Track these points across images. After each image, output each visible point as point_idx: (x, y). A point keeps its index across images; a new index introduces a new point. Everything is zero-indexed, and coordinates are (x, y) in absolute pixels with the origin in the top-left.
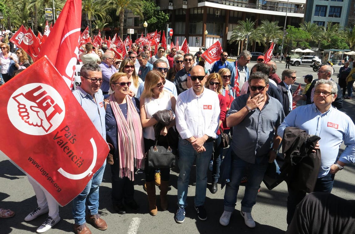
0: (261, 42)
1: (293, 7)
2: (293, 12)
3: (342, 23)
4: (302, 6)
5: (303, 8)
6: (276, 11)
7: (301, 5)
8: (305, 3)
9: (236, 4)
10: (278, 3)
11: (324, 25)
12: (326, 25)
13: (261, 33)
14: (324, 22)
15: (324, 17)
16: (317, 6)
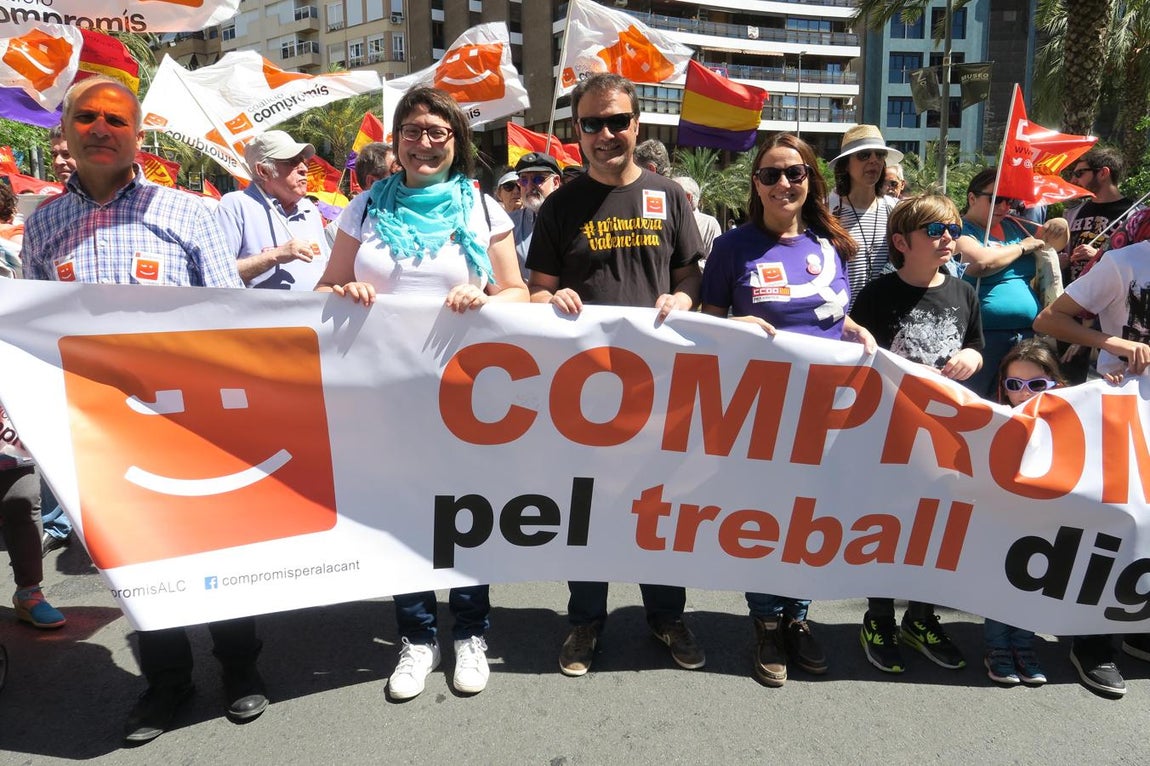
0: (739, 210)
1: (825, 106)
2: (826, 119)
3: (968, 143)
4: (850, 103)
5: (855, 107)
6: (780, 119)
7: (847, 100)
8: (857, 93)
9: (661, 108)
10: (780, 97)
11: (917, 152)
12: (922, 150)
13: (736, 184)
14: (917, 143)
15: (915, 130)
16: (891, 99)
